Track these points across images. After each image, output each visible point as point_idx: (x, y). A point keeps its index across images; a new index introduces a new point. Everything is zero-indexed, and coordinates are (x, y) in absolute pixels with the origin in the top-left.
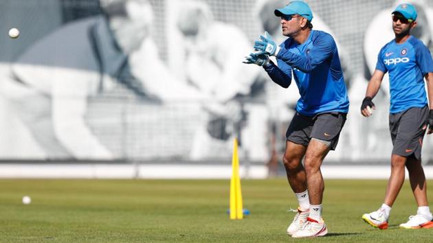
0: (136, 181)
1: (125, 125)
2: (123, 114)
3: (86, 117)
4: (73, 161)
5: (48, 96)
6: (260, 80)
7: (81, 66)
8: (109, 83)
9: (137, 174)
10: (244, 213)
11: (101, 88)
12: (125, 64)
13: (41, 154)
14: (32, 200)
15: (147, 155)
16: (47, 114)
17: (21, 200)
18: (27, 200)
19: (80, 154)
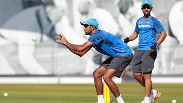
0: (59, 85)
1: (53, 58)
2: (53, 52)
4: (28, 75)
5: (16, 44)
6: (119, 36)
8: (45, 38)
9: (59, 81)
10: (110, 100)
11: (41, 40)
12: (53, 29)
13: (13, 72)
14: (9, 94)
15: (64, 72)
16: (16, 53)
17: (3, 94)
18: (6, 94)
19: (32, 72)
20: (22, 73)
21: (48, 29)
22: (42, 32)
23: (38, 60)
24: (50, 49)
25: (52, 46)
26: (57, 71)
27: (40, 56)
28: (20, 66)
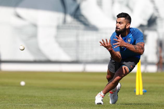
0: (84, 73)
1: (78, 42)
2: (77, 36)
3: (56, 37)
4: (49, 62)
5: (35, 26)
6: (153, 17)
7: (53, 9)
8: (69, 19)
9: (84, 69)
10: (143, 92)
11: (65, 21)
12: (78, 8)
13: (31, 58)
14: (26, 83)
15: (90, 59)
16: (35, 36)
17: (20, 83)
18: (23, 83)
19: (53, 58)
20: (42, 58)
21: (72, 9)
22: (65, 12)
23: (61, 45)
24: (75, 32)
25: (77, 28)
26: (82, 57)
27: (63, 40)
28: (39, 51)
